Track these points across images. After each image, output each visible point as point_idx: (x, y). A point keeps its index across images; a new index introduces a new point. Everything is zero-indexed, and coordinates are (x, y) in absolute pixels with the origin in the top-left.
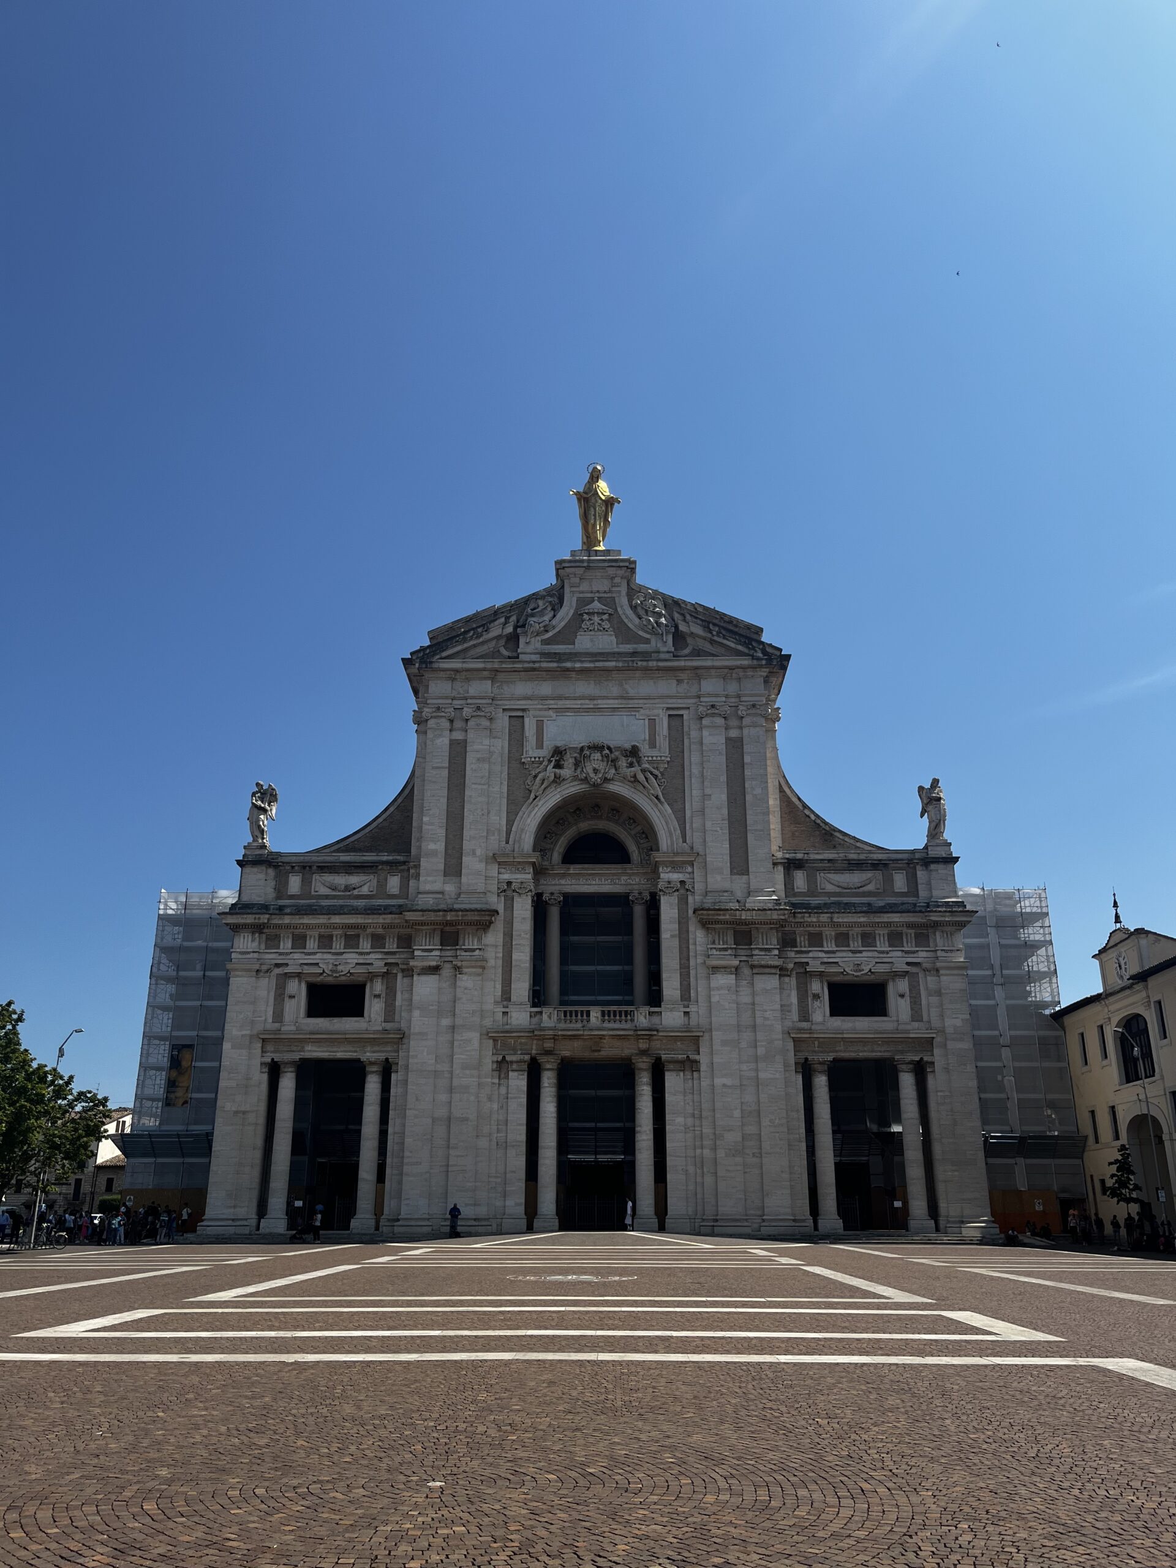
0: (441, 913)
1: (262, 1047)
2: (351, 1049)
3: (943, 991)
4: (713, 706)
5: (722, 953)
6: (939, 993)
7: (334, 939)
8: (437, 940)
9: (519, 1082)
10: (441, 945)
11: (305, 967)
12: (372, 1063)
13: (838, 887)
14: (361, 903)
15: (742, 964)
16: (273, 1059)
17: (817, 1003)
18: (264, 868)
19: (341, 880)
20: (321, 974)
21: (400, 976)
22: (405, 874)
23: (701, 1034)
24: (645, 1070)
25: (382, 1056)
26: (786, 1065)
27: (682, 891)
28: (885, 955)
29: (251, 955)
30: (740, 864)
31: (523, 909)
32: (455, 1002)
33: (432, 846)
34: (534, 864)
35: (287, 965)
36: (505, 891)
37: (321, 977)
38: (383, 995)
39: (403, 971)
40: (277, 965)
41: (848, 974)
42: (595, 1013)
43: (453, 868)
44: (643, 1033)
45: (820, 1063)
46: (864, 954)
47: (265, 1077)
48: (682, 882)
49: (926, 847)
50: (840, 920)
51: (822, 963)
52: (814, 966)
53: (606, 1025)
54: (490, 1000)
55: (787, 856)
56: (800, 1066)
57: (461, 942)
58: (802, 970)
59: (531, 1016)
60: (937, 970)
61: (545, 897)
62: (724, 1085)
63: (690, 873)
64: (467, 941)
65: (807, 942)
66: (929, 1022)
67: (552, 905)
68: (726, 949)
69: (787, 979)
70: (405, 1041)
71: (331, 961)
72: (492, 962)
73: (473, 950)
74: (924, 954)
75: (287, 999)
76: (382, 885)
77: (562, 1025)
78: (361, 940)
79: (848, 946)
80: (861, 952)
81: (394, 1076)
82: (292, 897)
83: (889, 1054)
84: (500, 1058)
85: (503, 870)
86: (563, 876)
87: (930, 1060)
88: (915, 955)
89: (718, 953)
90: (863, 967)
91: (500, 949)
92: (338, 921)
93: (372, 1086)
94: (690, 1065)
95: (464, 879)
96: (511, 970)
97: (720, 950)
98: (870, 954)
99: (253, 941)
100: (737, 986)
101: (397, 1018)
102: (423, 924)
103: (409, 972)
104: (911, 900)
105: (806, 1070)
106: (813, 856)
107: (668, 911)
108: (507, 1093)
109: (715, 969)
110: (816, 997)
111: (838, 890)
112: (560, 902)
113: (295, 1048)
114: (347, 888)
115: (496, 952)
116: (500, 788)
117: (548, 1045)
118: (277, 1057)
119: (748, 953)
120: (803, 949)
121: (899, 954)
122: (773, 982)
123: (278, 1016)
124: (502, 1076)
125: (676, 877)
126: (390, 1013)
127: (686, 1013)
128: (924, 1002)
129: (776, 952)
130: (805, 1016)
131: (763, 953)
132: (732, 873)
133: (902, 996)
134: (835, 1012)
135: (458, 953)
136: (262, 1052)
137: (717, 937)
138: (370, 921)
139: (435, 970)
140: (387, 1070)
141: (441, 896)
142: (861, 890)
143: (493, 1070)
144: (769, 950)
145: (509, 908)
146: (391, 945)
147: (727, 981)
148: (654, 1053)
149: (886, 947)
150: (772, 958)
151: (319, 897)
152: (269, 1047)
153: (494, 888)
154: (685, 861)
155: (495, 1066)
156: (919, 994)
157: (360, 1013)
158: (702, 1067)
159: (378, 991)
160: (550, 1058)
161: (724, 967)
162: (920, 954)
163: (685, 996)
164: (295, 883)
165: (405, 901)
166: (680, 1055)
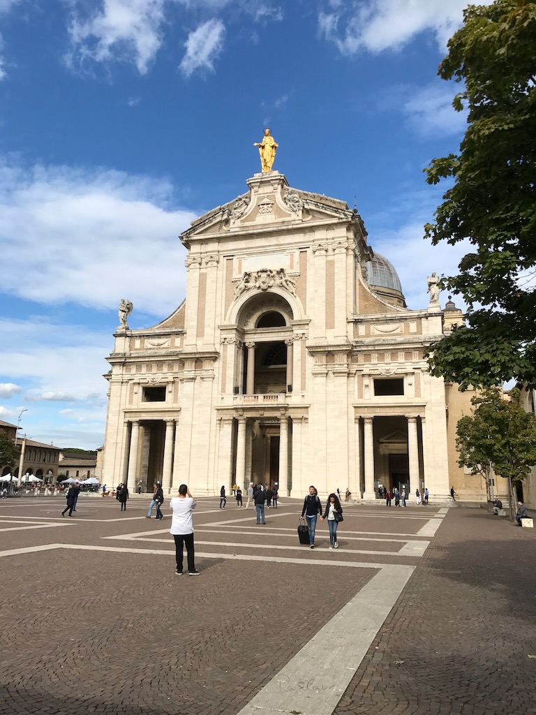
0: (196, 354)
1: (124, 415)
2: (160, 415)
3: (432, 382)
4: (320, 245)
6: (429, 383)
7: (153, 367)
8: (193, 365)
9: (228, 429)
10: (195, 368)
11: (141, 380)
12: (168, 421)
13: (381, 331)
14: (163, 352)
15: (329, 372)
16: (129, 420)
17: (367, 390)
18: (124, 337)
19: (156, 341)
21: (179, 382)
22: (182, 337)
23: (309, 406)
24: (284, 423)
25: (172, 418)
26: (350, 420)
27: (303, 338)
28: (402, 365)
29: (120, 376)
30: (330, 324)
31: (231, 350)
32: (200, 393)
33: (191, 324)
34: (236, 329)
35: (134, 379)
36: (223, 342)
37: (148, 384)
38: (173, 391)
40: (130, 380)
41: (383, 375)
42: (261, 397)
43: (200, 334)
44: (282, 406)
45: (369, 419)
46: (392, 364)
47: (126, 428)
48: (303, 334)
51: (370, 370)
52: (366, 371)
53: (267, 402)
54: (215, 392)
55: (355, 318)
56: (357, 420)
57: (203, 367)
58: (361, 374)
59: (233, 399)
61: (245, 344)
62: (319, 429)
63: (306, 329)
64: (205, 366)
65: (363, 360)
66: (424, 398)
67: (251, 347)
68: (322, 365)
69: (351, 379)
70: (181, 411)
71: (152, 377)
72: (217, 375)
73: (209, 370)
75: (134, 394)
76: (173, 342)
77: (246, 403)
78: (163, 368)
79: (384, 361)
80: (390, 364)
81: (177, 427)
82: (136, 350)
83: (403, 413)
84: (220, 418)
85: (222, 333)
86: (255, 334)
87: (423, 416)
88: (418, 364)
90: (390, 371)
91: (221, 369)
92: (154, 359)
93: (169, 431)
94: (303, 420)
95: (205, 338)
96: (225, 379)
97: (319, 366)
98: (394, 364)
99: (120, 369)
100: (326, 383)
101: (178, 400)
102: (187, 359)
103: (182, 381)
104: (418, 337)
105: (361, 422)
106: (369, 317)
107: (297, 348)
108: (223, 434)
109: (315, 374)
110: (367, 386)
111: (380, 333)
112: (254, 346)
113: (138, 416)
114: (158, 345)
115: (219, 371)
116: (222, 294)
117: (240, 412)
118: (131, 419)
119: (333, 366)
120: (361, 363)
121: (410, 364)
122: (344, 379)
123: (131, 402)
124: (221, 426)
125: (301, 332)
126: (176, 400)
127: (303, 396)
128: (422, 388)
129: (346, 365)
130: (361, 396)
131: (339, 366)
132: (326, 328)
133: (410, 385)
134: (377, 393)
135: (202, 372)
136: (124, 417)
137: (318, 359)
138: (167, 359)
139: (193, 379)
140: (175, 423)
141: (195, 346)
142: (392, 333)
143: (217, 424)
144: (343, 365)
145: (225, 350)
146: (176, 369)
147: (322, 380)
148: (287, 415)
149: (403, 361)
150: (344, 369)
151: (147, 349)
152: (128, 415)
153: (218, 341)
154: (305, 324)
155: (218, 422)
156: (420, 383)
157: (163, 399)
158: (309, 421)
159: (170, 390)
160: (241, 418)
161: (321, 374)
162: (421, 363)
163: (303, 387)
164: (137, 343)
165: (182, 349)
166: (300, 416)
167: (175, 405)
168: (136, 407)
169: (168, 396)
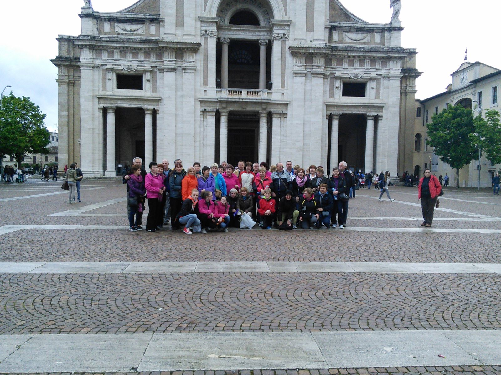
0: (175, 44)
1: (99, 101)
2: (138, 103)
3: (390, 87)
5: (300, 67)
6: (388, 87)
7: (127, 54)
8: (174, 55)
9: (211, 120)
10: (176, 59)
11: (115, 66)
12: (148, 110)
13: (352, 39)
14: (138, 38)
15: (308, 72)
16: (104, 106)
17: (338, 90)
18: (92, 19)
19: (128, 27)
20: (122, 70)
21: (158, 72)
22: (158, 25)
23: (289, 102)
24: (265, 117)
25: (152, 107)
26: (323, 116)
27: (284, 39)
28: (368, 71)
29: (90, 60)
30: (310, 28)
31: (212, 45)
32: (183, 84)
33: (169, 11)
34: (217, 22)
35: (106, 65)
36: (204, 35)
37: (122, 71)
38: (151, 81)
39: (159, 70)
40: (102, 65)
41: (352, 78)
42: (244, 92)
43: (180, 23)
44: (265, 101)
45: (337, 115)
46: (360, 70)
47: (101, 114)
48: (284, 35)
49: (391, 23)
50: (351, 54)
51: (341, 73)
52: (338, 74)
53: (249, 97)
54: (198, 84)
55: (331, 24)
56: (328, 117)
57: (185, 58)
58: (332, 76)
59: (216, 92)
60: (389, 77)
61: (222, 40)
62: (297, 124)
63: (287, 30)
64: (187, 58)
65: (336, 64)
66: (382, 100)
67: (225, 44)
68: (302, 66)
69: (326, 80)
70: (162, 101)
71: (127, 64)
72: (199, 68)
73: (190, 62)
74: (384, 71)
75: (107, 80)
76: (147, 30)
77: (230, 97)
78: (139, 55)
79: (353, 66)
80: (358, 69)
81: (157, 116)
82: (106, 33)
83: (365, 112)
84: (203, 110)
85: (203, 25)
86: (230, 30)
87: (381, 115)
88: (380, 71)
89: (298, 67)
90: (358, 75)
91: (202, 62)
92: (128, 45)
93: (148, 120)
94: (283, 115)
95: (185, 28)
96: (207, 72)
97: (299, 66)
98: (362, 70)
99: (90, 53)
100: (305, 82)
101: (157, 90)
102: (167, 48)
103: (162, 70)
104: (382, 46)
105: (330, 118)
106: (342, 25)
107: (277, 48)
108: (207, 124)
109: (296, 74)
110: (337, 87)
111: (351, 41)
112: (228, 42)
113: (113, 102)
114: (131, 31)
115: (201, 64)
117: (224, 105)
118: (106, 106)
119: (311, 67)
120: (334, 67)
121: (374, 70)
122: (320, 81)
123: (104, 88)
124: (205, 117)
125: (281, 32)
126: (154, 89)
127: (283, 93)
128: (381, 91)
129: (323, 68)
130: (332, 96)
131: (317, 68)
132: (306, 31)
133: (373, 88)
134: (345, 94)
135: (184, 63)
136: (99, 103)
137: (298, 60)
138: (143, 46)
139: (174, 70)
140: (154, 113)
141: (175, 36)
142: (361, 41)
143: (200, 115)
144: (320, 67)
145: (206, 43)
146: (153, 58)
147: (301, 79)
148: (269, 110)
149: (369, 67)
150: (321, 70)
151: (118, 34)
152: (102, 101)
153: (199, 33)
154: (286, 24)
155: (201, 113)
156: (380, 88)
157: (141, 88)
158: (289, 116)
159: (148, 79)
160: (225, 110)
161: (300, 74)
162: (383, 71)
163: (283, 86)
164: (107, 27)
165: (158, 38)
166: (280, 111)
167: (154, 94)
168: (111, 93)
169: (146, 85)
